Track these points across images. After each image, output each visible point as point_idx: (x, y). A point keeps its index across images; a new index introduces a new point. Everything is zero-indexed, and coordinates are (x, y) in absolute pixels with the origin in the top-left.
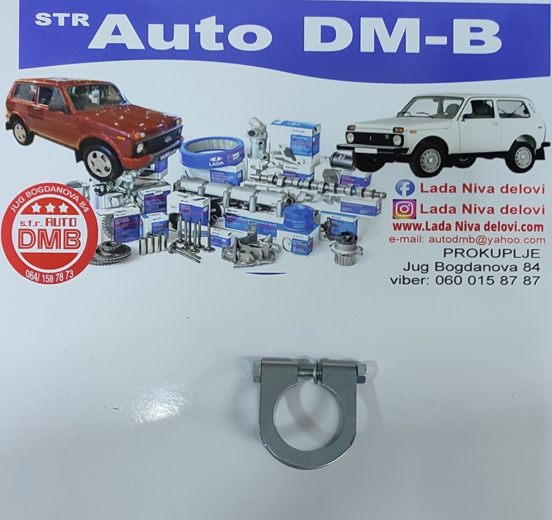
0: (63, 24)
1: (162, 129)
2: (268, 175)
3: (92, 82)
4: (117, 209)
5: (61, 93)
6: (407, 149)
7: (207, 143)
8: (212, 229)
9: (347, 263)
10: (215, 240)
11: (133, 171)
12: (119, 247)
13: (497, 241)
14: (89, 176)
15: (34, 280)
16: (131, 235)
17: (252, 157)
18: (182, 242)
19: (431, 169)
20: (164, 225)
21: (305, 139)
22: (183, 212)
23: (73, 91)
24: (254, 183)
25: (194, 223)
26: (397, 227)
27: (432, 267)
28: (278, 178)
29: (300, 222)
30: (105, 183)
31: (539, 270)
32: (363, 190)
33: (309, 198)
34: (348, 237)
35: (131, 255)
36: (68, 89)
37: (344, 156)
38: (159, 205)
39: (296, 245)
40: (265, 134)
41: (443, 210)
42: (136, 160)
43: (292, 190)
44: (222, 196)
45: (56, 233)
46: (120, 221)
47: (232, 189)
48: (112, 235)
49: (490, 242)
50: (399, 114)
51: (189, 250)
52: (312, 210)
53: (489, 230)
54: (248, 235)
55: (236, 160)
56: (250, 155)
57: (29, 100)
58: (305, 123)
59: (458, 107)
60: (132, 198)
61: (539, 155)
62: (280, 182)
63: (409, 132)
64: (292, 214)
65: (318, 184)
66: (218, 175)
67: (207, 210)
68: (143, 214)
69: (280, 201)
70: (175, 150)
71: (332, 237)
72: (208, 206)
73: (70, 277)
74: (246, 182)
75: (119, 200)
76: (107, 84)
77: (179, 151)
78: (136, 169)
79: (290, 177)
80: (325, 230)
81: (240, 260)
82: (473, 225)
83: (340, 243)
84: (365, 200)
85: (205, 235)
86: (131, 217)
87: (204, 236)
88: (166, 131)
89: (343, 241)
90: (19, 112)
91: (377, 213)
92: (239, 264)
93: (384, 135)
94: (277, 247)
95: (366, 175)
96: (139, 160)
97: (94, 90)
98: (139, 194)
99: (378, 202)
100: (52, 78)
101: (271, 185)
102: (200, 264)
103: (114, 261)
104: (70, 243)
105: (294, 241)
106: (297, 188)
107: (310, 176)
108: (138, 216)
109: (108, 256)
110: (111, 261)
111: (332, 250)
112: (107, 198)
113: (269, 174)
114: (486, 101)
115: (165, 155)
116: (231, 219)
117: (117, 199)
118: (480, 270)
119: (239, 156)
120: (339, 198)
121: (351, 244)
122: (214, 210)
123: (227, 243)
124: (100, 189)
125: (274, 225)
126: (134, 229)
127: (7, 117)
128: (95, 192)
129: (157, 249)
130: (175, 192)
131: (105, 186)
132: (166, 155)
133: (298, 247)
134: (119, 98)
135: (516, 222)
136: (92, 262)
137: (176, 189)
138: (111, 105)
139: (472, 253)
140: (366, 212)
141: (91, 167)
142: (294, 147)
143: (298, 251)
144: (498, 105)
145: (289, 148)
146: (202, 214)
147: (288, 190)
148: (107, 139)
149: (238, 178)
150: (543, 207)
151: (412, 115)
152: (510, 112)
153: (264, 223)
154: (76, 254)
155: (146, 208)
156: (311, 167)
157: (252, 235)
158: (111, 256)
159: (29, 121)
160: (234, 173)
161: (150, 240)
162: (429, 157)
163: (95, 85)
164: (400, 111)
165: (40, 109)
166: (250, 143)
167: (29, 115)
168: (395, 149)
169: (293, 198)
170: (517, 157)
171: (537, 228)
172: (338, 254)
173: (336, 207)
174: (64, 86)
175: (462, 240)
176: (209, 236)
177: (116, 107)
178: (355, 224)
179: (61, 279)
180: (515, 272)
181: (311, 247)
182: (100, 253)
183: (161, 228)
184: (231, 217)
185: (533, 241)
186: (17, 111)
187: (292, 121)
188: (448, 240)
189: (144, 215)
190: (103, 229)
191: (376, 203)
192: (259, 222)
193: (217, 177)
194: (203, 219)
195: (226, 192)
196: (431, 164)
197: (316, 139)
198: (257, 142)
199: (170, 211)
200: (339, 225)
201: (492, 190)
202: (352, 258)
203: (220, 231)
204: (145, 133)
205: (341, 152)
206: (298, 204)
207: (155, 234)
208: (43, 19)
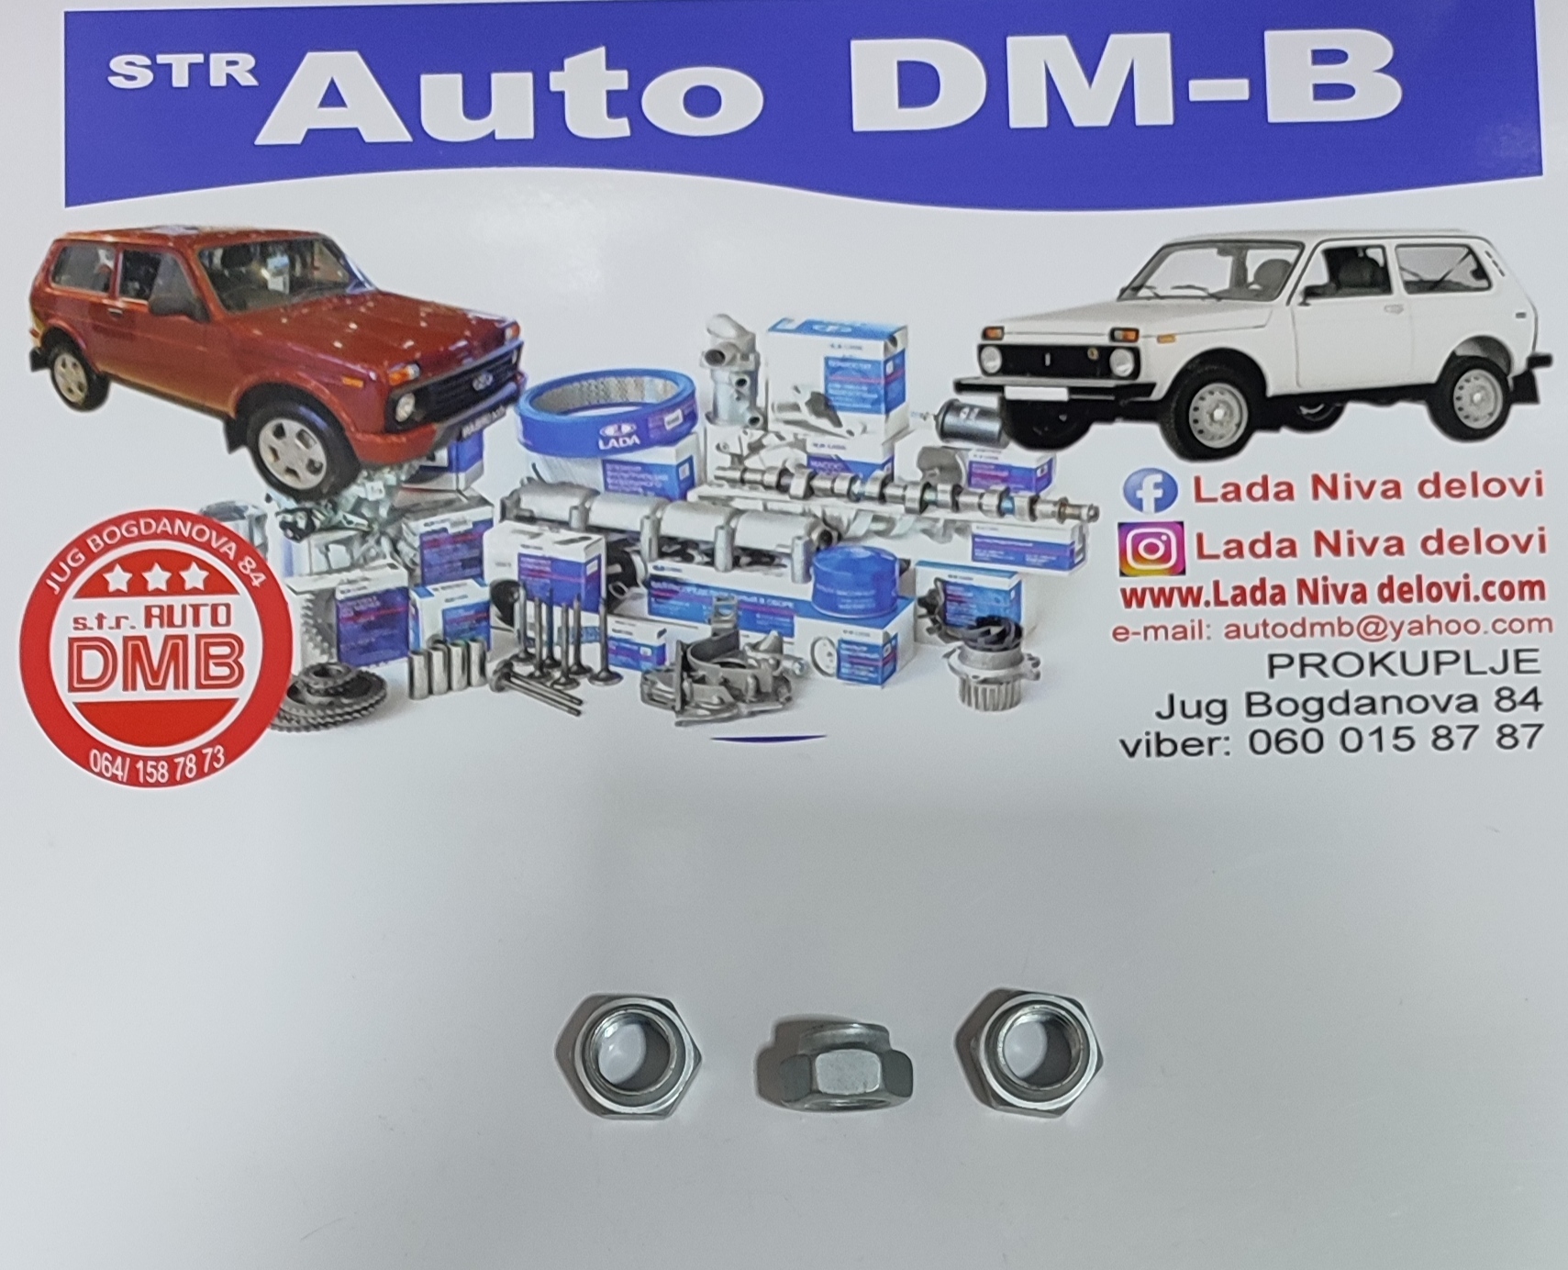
0: (185, 83)
1: (464, 354)
2: (762, 468)
3: (269, 233)
4: (345, 576)
5: (183, 268)
6: (1150, 387)
7: (593, 388)
8: (611, 620)
9: (996, 702)
10: (619, 651)
11: (386, 470)
12: (352, 680)
13: (1417, 629)
14: (265, 488)
15: (114, 778)
16: (385, 644)
17: (720, 423)
18: (529, 658)
19: (1221, 437)
20: (477, 612)
21: (867, 367)
22: (530, 578)
23: (217, 260)
24: (726, 491)
25: (559, 605)
26: (1132, 598)
27: (1237, 707)
28: (792, 475)
29: (859, 594)
30: (308, 505)
31: (1540, 707)
32: (1033, 501)
33: (881, 526)
34: (995, 630)
35: (386, 701)
36: (201, 255)
37: (976, 411)
38: (462, 561)
39: (850, 656)
40: (752, 357)
42: (394, 438)
43: (833, 506)
44: (638, 529)
45: (175, 647)
46: (352, 606)
47: (663, 510)
48: (330, 646)
49: (1398, 633)
50: (1123, 291)
51: (548, 680)
52: (891, 558)
53: (1391, 598)
54: (715, 634)
55: (673, 429)
56: (711, 416)
57: (93, 288)
58: (865, 325)
59: (1288, 268)
60: (386, 545)
61: (1523, 390)
62: (798, 486)
63: (1155, 340)
64: (836, 573)
65: (905, 488)
66: (626, 472)
67: (596, 568)
68: (417, 585)
69: (799, 538)
70: (502, 408)
71: (950, 632)
72: (599, 558)
73: (216, 765)
74: (704, 490)
75: (350, 550)
76: (309, 237)
77: (516, 412)
78: (395, 464)
79: (827, 471)
80: (931, 612)
81: (693, 704)
82: (1345, 586)
83: (974, 648)
84: (1040, 528)
85: (593, 638)
86: (384, 596)
87: (591, 642)
88: (475, 358)
89: (981, 640)
90: (67, 323)
91: (1073, 562)
92: (691, 715)
93: (1083, 349)
94: (797, 665)
95: (1040, 459)
96: (404, 439)
97: (273, 254)
98: (405, 534)
99: (1077, 533)
100: (158, 227)
101: (774, 495)
102: (582, 717)
103: (338, 718)
104: (215, 671)
105: (844, 646)
106: (846, 502)
107: (882, 466)
108: (404, 592)
109: (321, 706)
110: (331, 717)
111: (952, 668)
112: (317, 546)
113: (769, 464)
114: (1365, 248)
115: (474, 424)
116: (663, 593)
117: (342, 548)
118: (1373, 710)
119: (681, 420)
120: (967, 524)
121: (1005, 649)
122: (617, 568)
123: (655, 659)
124: (295, 523)
125: (785, 604)
126: (393, 627)
127: (31, 336)
128: (281, 531)
129: (459, 682)
130: (506, 523)
131: (309, 513)
132: (479, 423)
133: (854, 661)
134: (344, 275)
135: (1466, 576)
136: (276, 721)
137: (507, 515)
138: (322, 294)
139: (1348, 664)
140: (1045, 559)
141: (272, 465)
142: (836, 391)
143: (857, 672)
144: (1401, 257)
145: (819, 394)
146: (583, 581)
147: (823, 506)
148: (312, 385)
149: (682, 478)
150: (1541, 533)
151: (1161, 293)
152: (1435, 276)
153: (758, 600)
154: (231, 703)
155: (426, 570)
156: (883, 444)
157: (723, 634)
158: (331, 705)
159: (94, 343)
160: (670, 466)
161: (438, 657)
162: (1214, 405)
163: (276, 243)
164: (1126, 283)
165: (125, 311)
166: (711, 384)
167: (96, 328)
168: (1117, 388)
169: (836, 529)
170: (1459, 399)
171: (1527, 590)
172: (970, 677)
173: (960, 550)
174: (190, 246)
175: (1317, 629)
176: (603, 640)
177: (335, 300)
178: (1013, 594)
179: (191, 770)
180: (1472, 713)
181: (891, 662)
182: (300, 698)
183: (469, 622)
184: (664, 585)
185: (1517, 626)
186: (61, 319)
187: (826, 318)
188: (1280, 630)
189: (421, 589)
190: (307, 631)
191: (1072, 535)
192: (745, 598)
193: (622, 478)
194: (586, 595)
195: (648, 517)
196: (1221, 423)
197: (895, 367)
198: (730, 380)
199: (492, 574)
200: (969, 598)
201: (1394, 490)
202: (1010, 686)
203: (633, 625)
204: (418, 365)
205: (966, 398)
206: (850, 544)
207: (452, 639)
208: (131, 71)
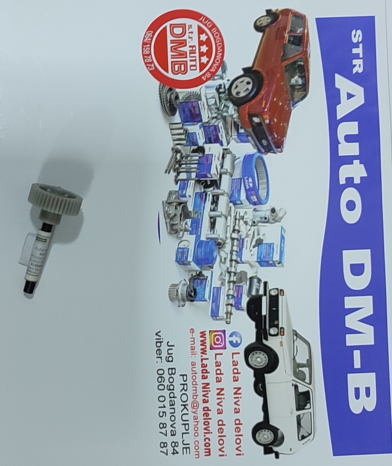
0: (354, 52)
1: (273, 137)
3: (308, 78)
4: (206, 104)
5: (298, 53)
6: (267, 339)
7: (264, 175)
8: (193, 182)
9: (171, 294)
10: (184, 184)
11: (237, 115)
12: (175, 107)
13: (195, 418)
14: (232, 79)
15: (144, 38)
16: (185, 116)
17: (254, 212)
18: (182, 157)
19: (252, 360)
20: (195, 142)
21: (271, 255)
22: (206, 158)
23: (300, 63)
24: (233, 214)
25: (198, 166)
26: (203, 334)
27: (171, 365)
28: (238, 234)
29: (203, 254)
31: (173, 454)
32: (231, 305)
33: (223, 260)
34: (193, 294)
35: (169, 116)
36: (301, 58)
37: (258, 288)
38: (211, 138)
39: (184, 251)
40: (273, 221)
41: (218, 372)
42: (247, 116)
43: (229, 246)
44: (221, 188)
45: (183, 55)
46: (196, 106)
47: (227, 196)
49: (194, 412)
50: (296, 331)
51: (175, 163)
52: (214, 263)
53: (204, 410)
54: (190, 212)
55: (251, 199)
56: (255, 210)
57: (291, 27)
58: (284, 254)
59: (303, 380)
60: (215, 115)
61: (268, 450)
62: (235, 235)
63: (281, 340)
64: (209, 247)
65: (235, 267)
66: (238, 185)
67: (209, 177)
68: (203, 124)
69: (219, 236)
70: (256, 148)
71: (192, 281)
72: (212, 177)
73: (149, 68)
74: (233, 208)
75: (213, 105)
76: (307, 90)
77: (256, 152)
78: (239, 117)
79: (239, 244)
80: (198, 275)
81: (169, 206)
82: (208, 397)
83: (187, 288)
84: (224, 307)
85: (188, 176)
86: (200, 115)
88: (272, 140)
89: (189, 290)
90: (281, 19)
91: (213, 317)
92: (166, 205)
93: (277, 319)
94: (181, 236)
95: (244, 306)
96: (247, 119)
97: (302, 80)
98: (218, 121)
99: (222, 318)
100: (310, 45)
101: (232, 228)
102: (165, 173)
104: (177, 67)
105: (187, 250)
106: (230, 250)
107: (241, 260)
108: (201, 121)
109: (167, 98)
111: (181, 281)
112: (214, 95)
113: (241, 227)
114: (310, 403)
115: (252, 140)
116: (202, 196)
117: (214, 102)
118: (171, 405)
119: (254, 201)
120: (224, 285)
121: (187, 297)
122: (209, 183)
123: (182, 194)
124: (221, 88)
125: (199, 232)
126: (190, 118)
127: (276, 9)
128: (218, 84)
129: (174, 138)
130: (222, 150)
131: (224, 92)
132: (252, 141)
133: (183, 253)
134: (296, 101)
135: (211, 433)
136: (162, 85)
137: (224, 150)
138: (290, 94)
139: (184, 398)
140: (214, 308)
141: (239, 81)
142: (264, 246)
143: (179, 254)
144: (308, 413)
145: (263, 242)
146: (205, 173)
147: (229, 243)
148: (263, 92)
149: (237, 201)
150: (225, 455)
151: (295, 342)
152: (302, 424)
153: (200, 224)
154: (167, 71)
155: (208, 127)
156: (248, 261)
157: (190, 215)
158: (167, 100)
159: (274, 28)
160: (240, 198)
161: (181, 131)
162: (261, 358)
163: (305, 81)
164: (298, 332)
165: (284, 37)
166: (265, 209)
167: (279, 29)
168: (266, 329)
169: (222, 247)
170: (265, 431)
171: (207, 451)
172: (179, 287)
174: (304, 55)
175: (195, 389)
176: (188, 179)
177: (288, 98)
178: (204, 299)
179: (147, 60)
180: (170, 434)
181: (182, 263)
182: (169, 91)
183: (192, 140)
184: (204, 197)
185: (197, 448)
187: (285, 243)
188: (194, 378)
189: (202, 126)
190: (188, 93)
191: (221, 316)
192: (201, 220)
193: (236, 184)
194: (200, 174)
195: (224, 191)
196: (256, 360)
197: (271, 264)
198: (267, 215)
199: (207, 147)
200: (202, 286)
201: (237, 411)
202: (176, 298)
203: (192, 188)
204: (269, 123)
205: (262, 285)
206: (218, 251)
207: (187, 135)
208: (357, 36)
